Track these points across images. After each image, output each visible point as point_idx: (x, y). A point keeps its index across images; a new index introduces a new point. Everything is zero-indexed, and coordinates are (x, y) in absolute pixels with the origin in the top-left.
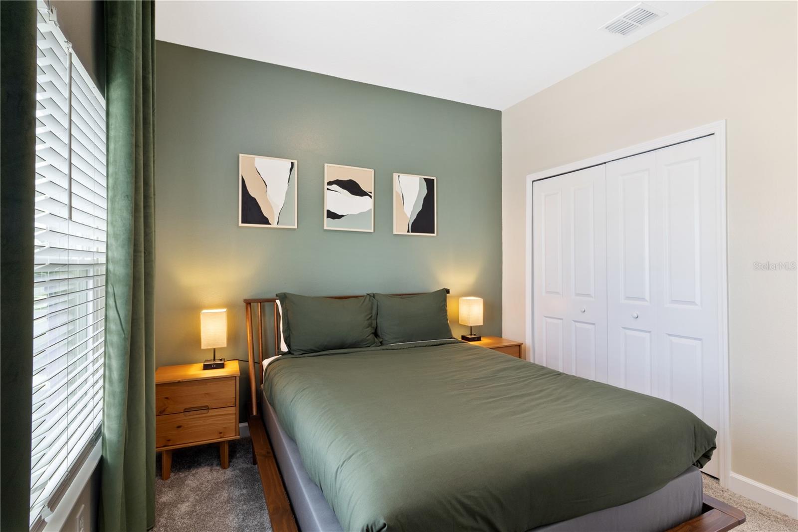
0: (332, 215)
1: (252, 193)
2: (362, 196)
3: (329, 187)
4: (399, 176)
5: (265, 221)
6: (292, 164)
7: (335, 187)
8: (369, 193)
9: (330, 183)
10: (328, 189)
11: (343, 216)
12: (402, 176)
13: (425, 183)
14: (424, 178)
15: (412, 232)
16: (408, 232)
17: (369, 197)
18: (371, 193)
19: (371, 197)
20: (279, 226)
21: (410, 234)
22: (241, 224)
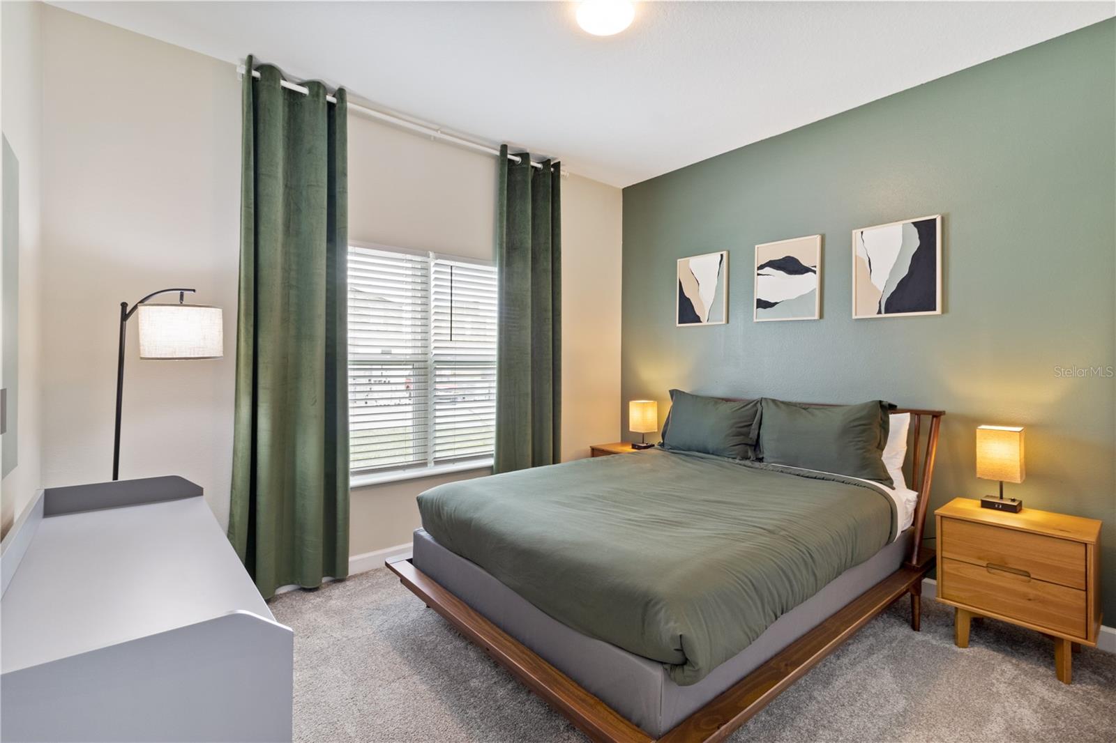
0: (763, 304)
1: (687, 294)
2: (802, 273)
3: (760, 272)
4: (862, 233)
5: (698, 320)
6: (722, 255)
7: (768, 270)
8: (813, 268)
9: (761, 267)
10: (758, 274)
11: (776, 303)
12: (867, 231)
13: (915, 230)
14: (913, 223)
15: (886, 313)
16: (880, 312)
17: (812, 274)
18: (815, 267)
19: (815, 272)
20: (710, 323)
21: (883, 315)
22: (678, 325)
